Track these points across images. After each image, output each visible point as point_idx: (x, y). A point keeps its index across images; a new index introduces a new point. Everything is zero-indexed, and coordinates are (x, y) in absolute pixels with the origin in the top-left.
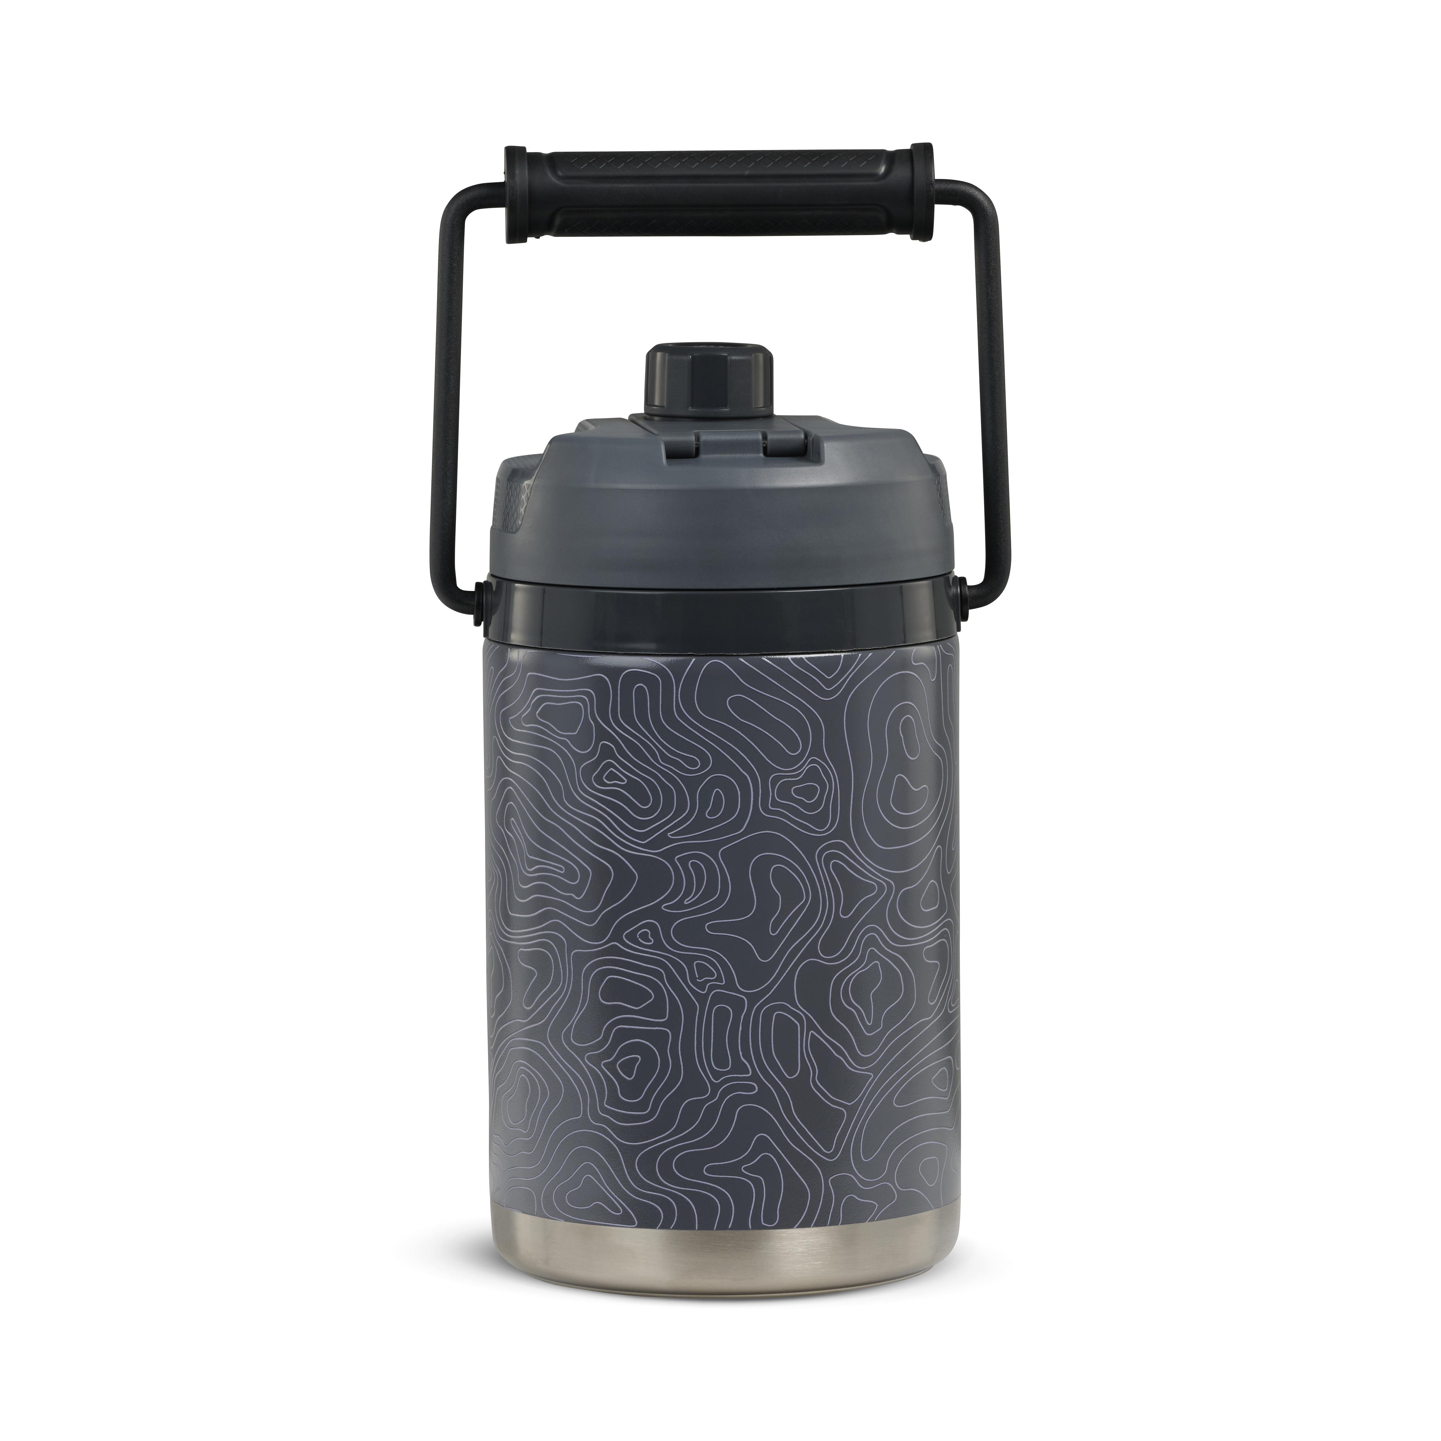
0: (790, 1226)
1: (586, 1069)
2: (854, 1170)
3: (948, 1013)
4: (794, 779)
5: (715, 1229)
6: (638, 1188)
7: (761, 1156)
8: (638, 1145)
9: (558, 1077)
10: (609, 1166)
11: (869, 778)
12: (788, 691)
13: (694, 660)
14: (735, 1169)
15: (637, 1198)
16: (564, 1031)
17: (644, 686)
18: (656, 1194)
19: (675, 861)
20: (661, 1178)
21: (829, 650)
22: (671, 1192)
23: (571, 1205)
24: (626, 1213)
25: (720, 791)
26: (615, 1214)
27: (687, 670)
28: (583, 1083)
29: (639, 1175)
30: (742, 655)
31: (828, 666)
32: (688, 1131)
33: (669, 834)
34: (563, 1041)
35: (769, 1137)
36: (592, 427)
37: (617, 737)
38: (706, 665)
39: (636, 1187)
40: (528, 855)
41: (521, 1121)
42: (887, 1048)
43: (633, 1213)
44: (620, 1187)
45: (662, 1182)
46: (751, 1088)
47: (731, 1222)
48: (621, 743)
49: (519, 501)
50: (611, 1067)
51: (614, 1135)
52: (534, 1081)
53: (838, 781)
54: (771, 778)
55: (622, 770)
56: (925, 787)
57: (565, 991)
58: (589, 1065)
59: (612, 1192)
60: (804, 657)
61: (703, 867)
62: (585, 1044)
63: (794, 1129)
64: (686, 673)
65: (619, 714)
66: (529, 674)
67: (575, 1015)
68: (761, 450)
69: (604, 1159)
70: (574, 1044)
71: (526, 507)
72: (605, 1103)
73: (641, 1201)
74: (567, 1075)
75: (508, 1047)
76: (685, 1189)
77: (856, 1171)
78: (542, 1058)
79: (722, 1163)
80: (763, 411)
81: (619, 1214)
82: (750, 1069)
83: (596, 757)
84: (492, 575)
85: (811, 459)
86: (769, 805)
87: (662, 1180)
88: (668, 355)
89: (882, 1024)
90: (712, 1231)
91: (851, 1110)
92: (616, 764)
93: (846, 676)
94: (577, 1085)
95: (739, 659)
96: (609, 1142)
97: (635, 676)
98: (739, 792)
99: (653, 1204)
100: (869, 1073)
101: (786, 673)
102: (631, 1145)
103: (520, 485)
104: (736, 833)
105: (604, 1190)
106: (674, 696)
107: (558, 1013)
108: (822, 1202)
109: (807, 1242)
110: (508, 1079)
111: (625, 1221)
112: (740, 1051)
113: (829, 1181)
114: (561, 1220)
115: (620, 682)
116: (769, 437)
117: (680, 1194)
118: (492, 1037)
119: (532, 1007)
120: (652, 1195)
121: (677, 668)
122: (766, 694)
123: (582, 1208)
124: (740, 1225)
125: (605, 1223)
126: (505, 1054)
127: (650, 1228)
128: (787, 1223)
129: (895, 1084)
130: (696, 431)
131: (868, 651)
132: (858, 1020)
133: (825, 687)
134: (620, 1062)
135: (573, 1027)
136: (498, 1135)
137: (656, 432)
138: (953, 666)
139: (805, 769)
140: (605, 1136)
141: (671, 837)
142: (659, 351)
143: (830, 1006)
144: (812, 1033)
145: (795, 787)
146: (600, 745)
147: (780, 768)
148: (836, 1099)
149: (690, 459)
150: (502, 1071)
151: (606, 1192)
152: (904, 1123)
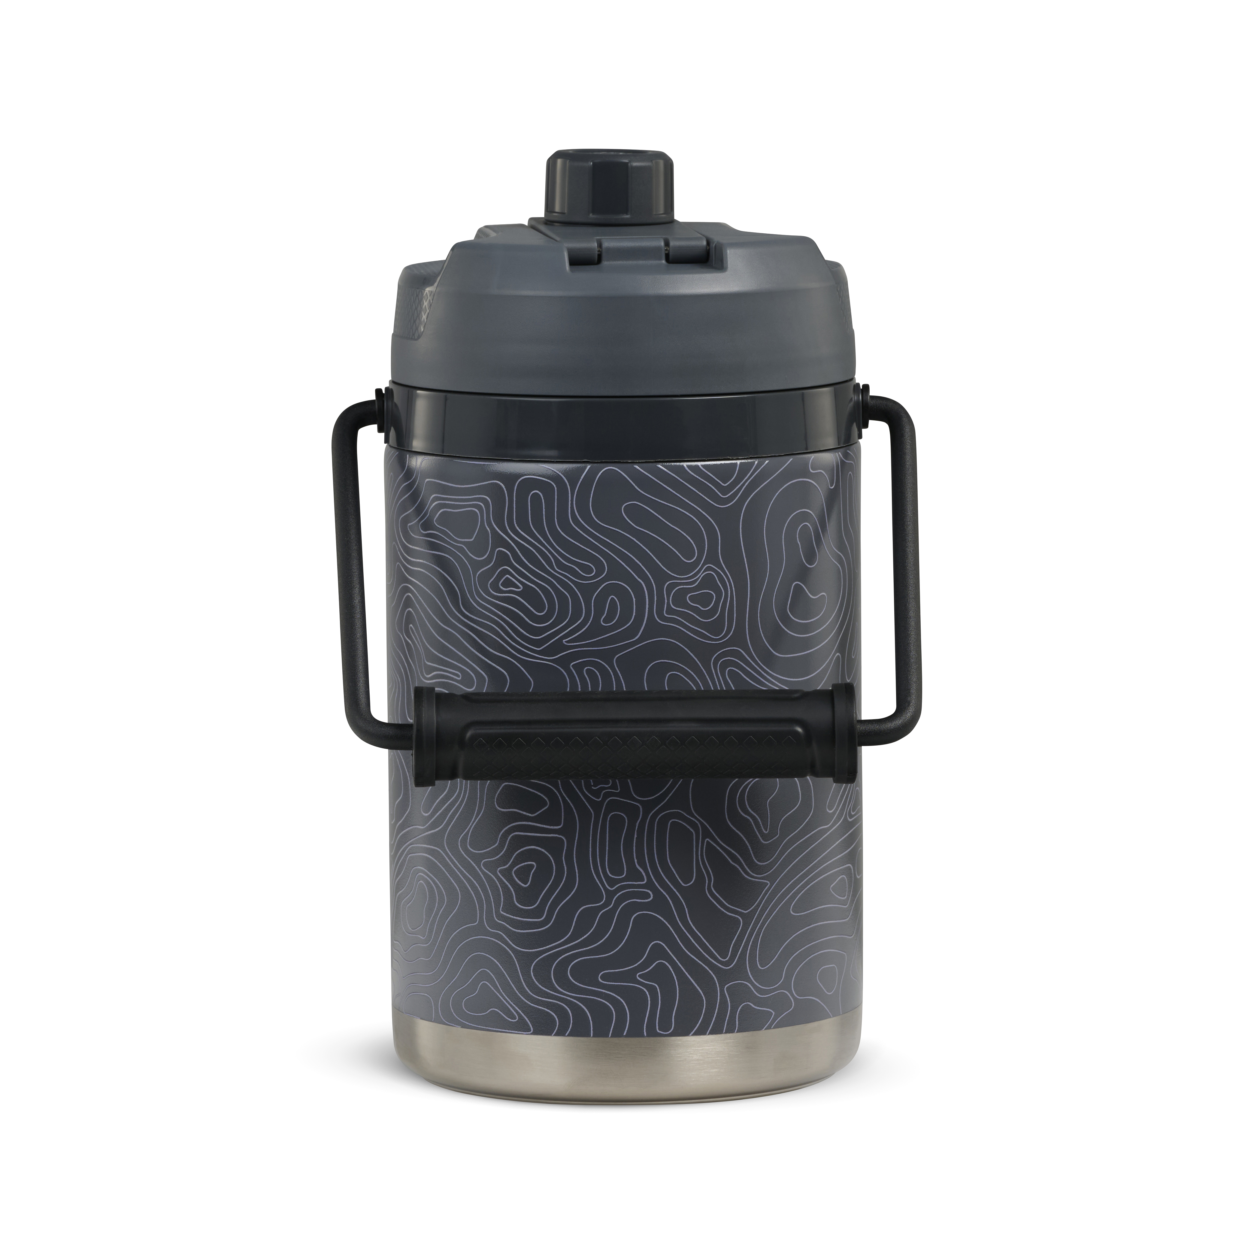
0: (686, 1034)
1: (482, 876)
2: (750, 978)
3: (848, 821)
4: (689, 587)
5: (610, 1036)
6: (533, 995)
7: (656, 963)
8: (534, 952)
9: (455, 884)
10: (505, 972)
11: (765, 585)
12: (683, 498)
13: (589, 467)
14: (630, 976)
15: (532, 1005)
16: (461, 837)
17: (540, 493)
18: (552, 1001)
19: (570, 668)
20: (556, 985)
21: (725, 458)
22: (566, 999)
23: (468, 1012)
24: (522, 1019)
25: (615, 598)
26: (511, 1020)
27: (582, 477)
28: (480, 889)
29: (534, 982)
30: (637, 462)
31: (724, 473)
32: (583, 938)
33: (564, 641)
34: (460, 848)
35: (664, 945)
36: (493, 234)
37: (513, 544)
38: (601, 472)
39: (532, 994)
40: (426, 661)
41: (420, 927)
42: (784, 856)
43: (529, 1020)
44: (516, 993)
45: (557, 989)
46: (647, 896)
47: (626, 1029)
48: (517, 550)
49: (421, 308)
50: (507, 873)
51: (509, 941)
52: (432, 887)
53: (734, 588)
54: (666, 585)
55: (518, 576)
56: (823, 595)
57: (461, 797)
58: (485, 872)
59: (508, 999)
60: (699, 465)
61: (598, 674)
62: (482, 850)
63: (690, 936)
64: (581, 480)
65: (515, 520)
66: (427, 480)
67: (472, 822)
68: (664, 257)
69: (499, 965)
70: (470, 850)
71: (428, 313)
72: (501, 909)
73: (537, 1008)
74: (463, 882)
75: (407, 853)
76: (580, 996)
77: (752, 978)
78: (439, 864)
79: (617, 970)
80: (664, 217)
81: (515, 1021)
82: (645, 877)
83: (492, 563)
84: (393, 382)
85: (714, 265)
86: (665, 612)
87: (558, 987)
88: (569, 162)
89: (779, 832)
90: (607, 1038)
91: (747, 918)
92: (511, 570)
93: (742, 483)
94: (473, 891)
95: (634, 466)
96: (505, 949)
97: (531, 483)
98: (634, 599)
99: (548, 1011)
100: (766, 881)
101: (681, 480)
102: (527, 952)
103: (422, 291)
104: (632, 640)
105: (500, 997)
106: (570, 503)
107: (455, 820)
108: (718, 1010)
109: (702, 1050)
110: (407, 886)
111: (521, 1027)
112: (635, 858)
113: (725, 989)
114: (458, 1026)
115: (515, 489)
116: (672, 244)
117: (575, 1001)
118: (392, 843)
119: (429, 813)
120: (547, 1002)
121: (573, 477)
122: (661, 502)
123: (478, 1015)
124: (636, 1032)
125: (501, 1030)
126: (404, 860)
127: (546, 1035)
128: (683, 1030)
129: (793, 892)
130: (598, 238)
131: (765, 459)
132: (755, 827)
133: (720, 495)
134: (515, 869)
135: (470, 833)
136: (398, 941)
137: (558, 239)
138: (853, 474)
139: (700, 576)
140: (501, 943)
141: (566, 644)
142: (559, 158)
143: (726, 814)
144: (707, 841)
145: (690, 594)
146: (496, 552)
147: (675, 575)
148: (731, 907)
149: (592, 266)
150: (401, 877)
151: (502, 998)
152: (801, 931)
